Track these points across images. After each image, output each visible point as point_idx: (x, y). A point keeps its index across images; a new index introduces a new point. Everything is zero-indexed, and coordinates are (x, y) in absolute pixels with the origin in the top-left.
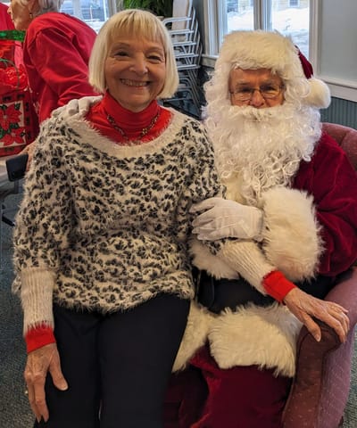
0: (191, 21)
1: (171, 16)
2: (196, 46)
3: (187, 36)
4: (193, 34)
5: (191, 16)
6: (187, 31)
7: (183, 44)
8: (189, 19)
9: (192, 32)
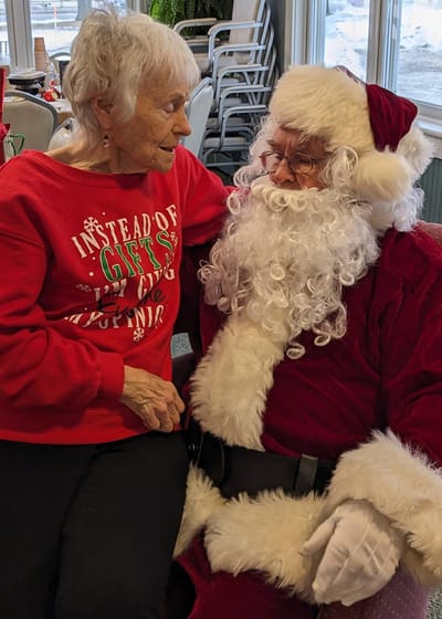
0: (261, 29)
1: (230, 19)
2: (267, 72)
3: (253, 55)
4: (265, 51)
5: (263, 20)
6: (255, 46)
7: (245, 68)
8: (259, 25)
9: (262, 48)
